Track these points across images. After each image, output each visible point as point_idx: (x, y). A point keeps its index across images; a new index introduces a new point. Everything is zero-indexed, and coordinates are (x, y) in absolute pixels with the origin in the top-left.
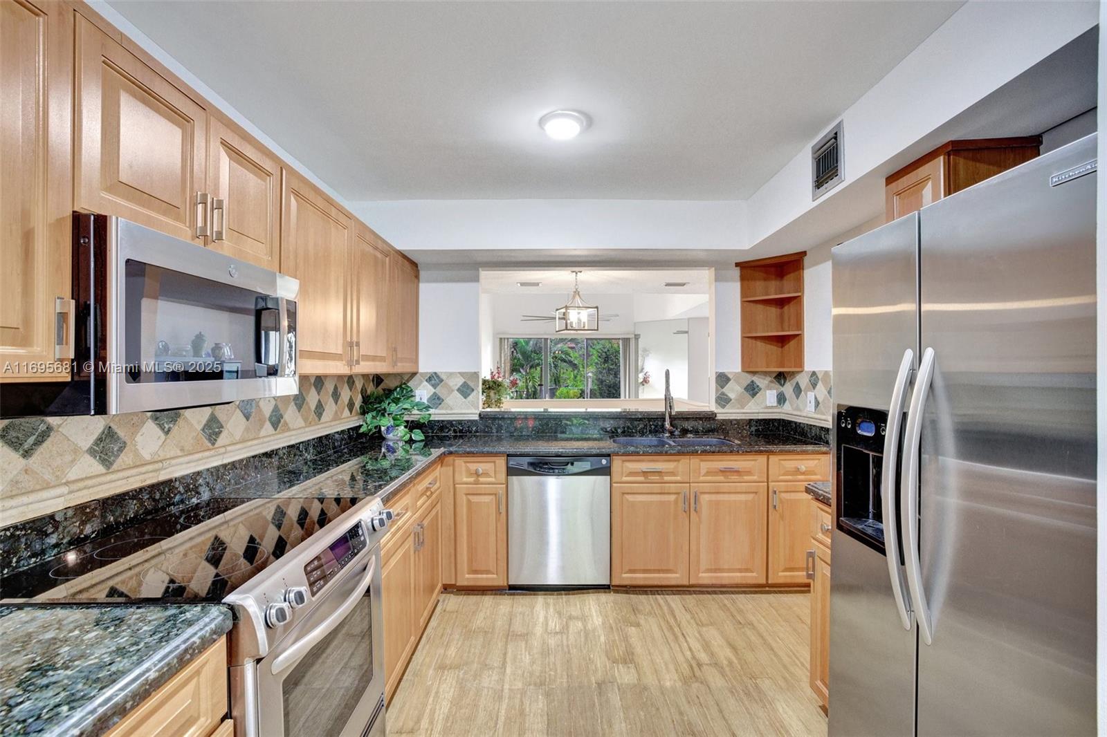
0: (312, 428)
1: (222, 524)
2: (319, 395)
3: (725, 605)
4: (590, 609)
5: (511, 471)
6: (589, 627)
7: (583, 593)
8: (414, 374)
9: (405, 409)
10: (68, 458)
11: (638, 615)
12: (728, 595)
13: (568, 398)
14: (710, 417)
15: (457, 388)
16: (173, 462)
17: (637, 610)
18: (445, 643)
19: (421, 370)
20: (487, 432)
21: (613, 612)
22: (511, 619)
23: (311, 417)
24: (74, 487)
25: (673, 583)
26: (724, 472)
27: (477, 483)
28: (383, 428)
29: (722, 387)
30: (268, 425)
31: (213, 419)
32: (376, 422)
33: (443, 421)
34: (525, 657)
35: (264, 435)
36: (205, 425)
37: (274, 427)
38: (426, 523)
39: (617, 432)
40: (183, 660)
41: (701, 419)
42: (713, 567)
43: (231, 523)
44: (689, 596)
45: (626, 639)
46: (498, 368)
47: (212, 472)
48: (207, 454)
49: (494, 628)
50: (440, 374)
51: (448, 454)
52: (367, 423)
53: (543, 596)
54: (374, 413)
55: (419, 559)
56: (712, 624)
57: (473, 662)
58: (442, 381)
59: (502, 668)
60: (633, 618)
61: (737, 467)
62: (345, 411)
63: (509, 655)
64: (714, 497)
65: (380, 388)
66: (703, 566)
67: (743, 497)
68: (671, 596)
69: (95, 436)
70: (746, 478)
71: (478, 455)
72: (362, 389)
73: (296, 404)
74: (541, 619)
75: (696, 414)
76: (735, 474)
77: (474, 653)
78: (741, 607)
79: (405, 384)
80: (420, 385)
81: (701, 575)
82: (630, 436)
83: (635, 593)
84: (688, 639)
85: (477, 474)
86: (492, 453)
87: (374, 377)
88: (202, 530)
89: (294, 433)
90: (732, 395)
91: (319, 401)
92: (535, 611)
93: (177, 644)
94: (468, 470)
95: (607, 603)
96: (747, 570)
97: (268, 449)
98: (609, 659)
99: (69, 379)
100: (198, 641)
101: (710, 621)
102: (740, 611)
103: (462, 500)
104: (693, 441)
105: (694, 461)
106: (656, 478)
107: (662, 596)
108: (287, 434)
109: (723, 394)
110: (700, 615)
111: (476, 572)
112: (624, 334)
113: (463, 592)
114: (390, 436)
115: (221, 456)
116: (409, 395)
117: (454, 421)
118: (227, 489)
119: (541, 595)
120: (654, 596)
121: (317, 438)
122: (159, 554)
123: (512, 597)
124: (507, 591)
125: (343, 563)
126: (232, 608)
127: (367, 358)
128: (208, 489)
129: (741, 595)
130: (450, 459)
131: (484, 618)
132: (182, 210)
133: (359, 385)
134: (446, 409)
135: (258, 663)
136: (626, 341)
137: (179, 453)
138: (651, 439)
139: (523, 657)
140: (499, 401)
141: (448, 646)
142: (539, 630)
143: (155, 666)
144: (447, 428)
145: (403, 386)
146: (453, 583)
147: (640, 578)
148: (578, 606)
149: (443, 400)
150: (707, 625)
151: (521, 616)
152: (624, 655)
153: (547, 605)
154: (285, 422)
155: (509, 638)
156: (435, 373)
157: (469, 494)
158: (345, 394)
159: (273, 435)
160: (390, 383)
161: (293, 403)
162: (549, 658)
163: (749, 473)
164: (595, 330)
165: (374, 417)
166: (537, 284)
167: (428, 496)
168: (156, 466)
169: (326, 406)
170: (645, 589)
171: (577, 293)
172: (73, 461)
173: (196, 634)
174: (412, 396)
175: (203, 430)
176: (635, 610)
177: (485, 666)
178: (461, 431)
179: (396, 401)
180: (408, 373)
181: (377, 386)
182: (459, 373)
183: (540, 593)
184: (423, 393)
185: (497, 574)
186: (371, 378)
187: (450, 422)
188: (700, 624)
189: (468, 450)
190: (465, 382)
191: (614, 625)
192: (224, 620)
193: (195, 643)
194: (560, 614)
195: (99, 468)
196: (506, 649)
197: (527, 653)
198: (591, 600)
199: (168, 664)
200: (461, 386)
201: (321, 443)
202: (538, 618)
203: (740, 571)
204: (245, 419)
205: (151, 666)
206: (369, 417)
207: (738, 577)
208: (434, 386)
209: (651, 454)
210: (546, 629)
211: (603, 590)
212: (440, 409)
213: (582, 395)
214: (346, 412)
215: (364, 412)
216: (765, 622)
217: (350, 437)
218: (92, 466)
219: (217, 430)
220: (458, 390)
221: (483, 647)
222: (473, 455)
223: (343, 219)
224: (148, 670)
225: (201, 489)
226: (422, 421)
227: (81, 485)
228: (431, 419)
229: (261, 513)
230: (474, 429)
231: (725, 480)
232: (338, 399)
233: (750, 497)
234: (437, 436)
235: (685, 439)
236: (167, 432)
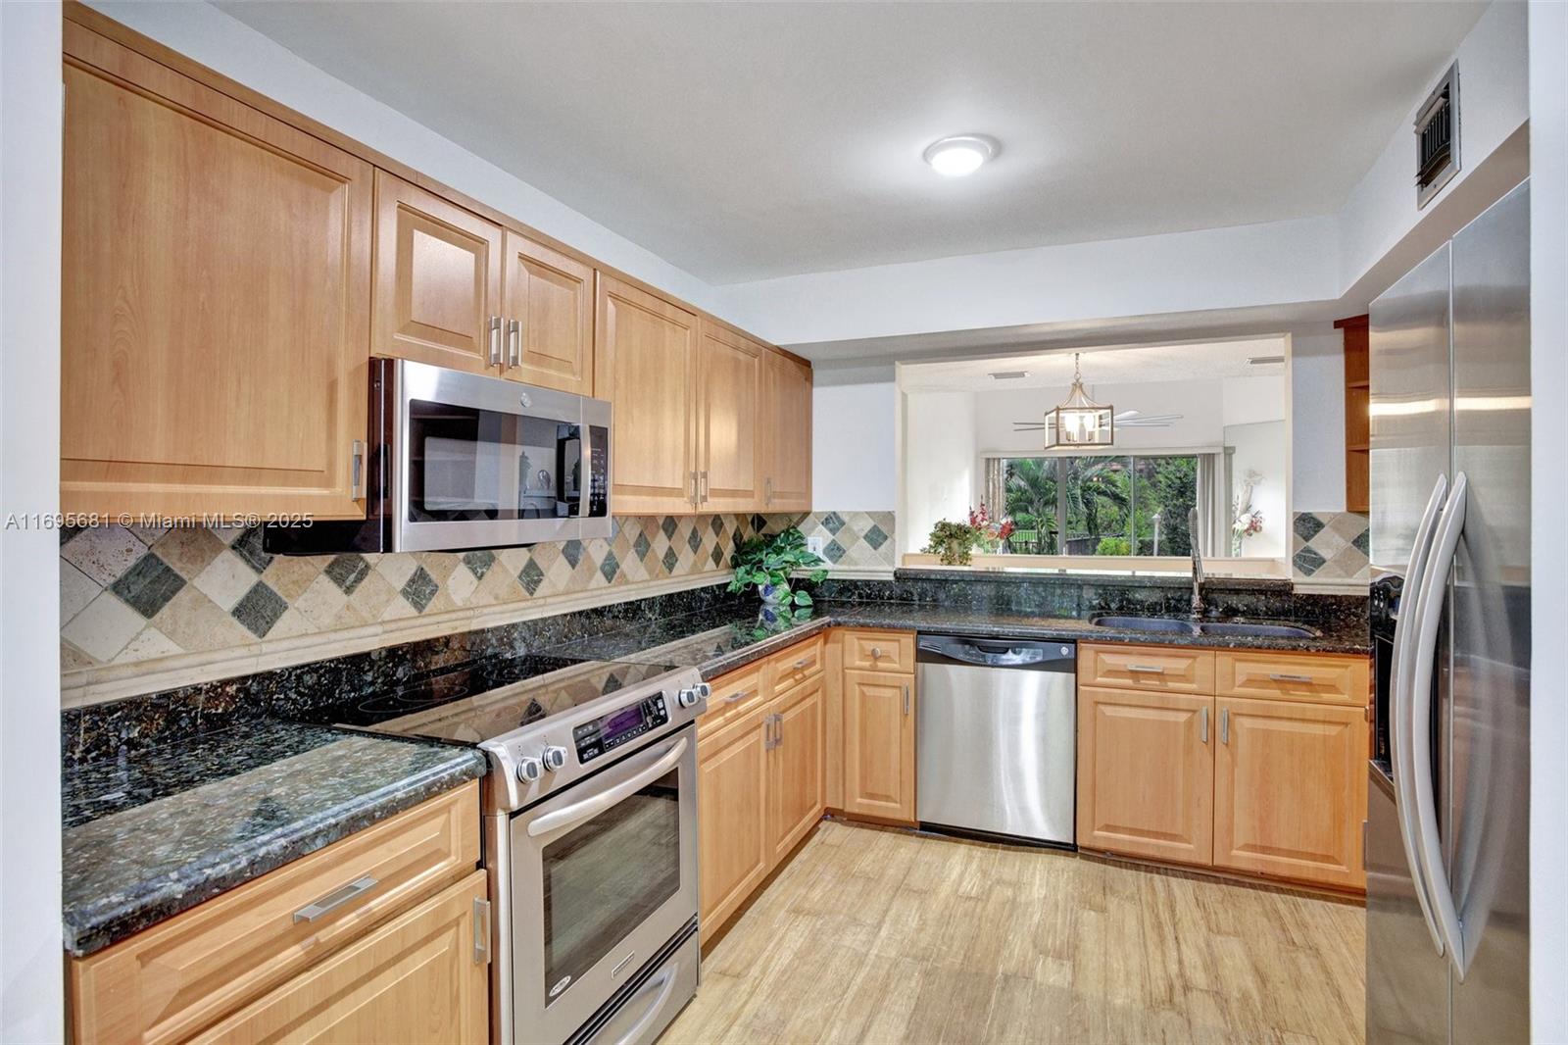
0: (659, 582)
1: (539, 687)
2: (670, 540)
3: (1276, 911)
4: (1034, 874)
5: (923, 656)
6: (1022, 899)
7: (1031, 851)
8: (806, 514)
9: (787, 562)
10: (384, 597)
11: (1108, 897)
12: (1288, 897)
13: (1118, 554)
14: (1283, 590)
15: (863, 534)
16: (485, 611)
17: (1111, 888)
18: (810, 883)
19: (815, 509)
20: (904, 599)
21: (1068, 885)
22: (910, 868)
23: (658, 568)
24: (389, 627)
25: (1183, 857)
26: (1281, 682)
27: (874, 669)
28: (760, 588)
29: (1307, 539)
30: (599, 575)
31: (531, 565)
32: (748, 579)
33: (844, 581)
34: (913, 921)
35: (595, 586)
36: (522, 572)
37: (607, 578)
38: (788, 717)
39: (1110, 608)
40: (430, 792)
41: (1261, 592)
42: (1259, 844)
43: (551, 688)
44: (1214, 886)
45: (1075, 925)
46: (982, 505)
47: (529, 626)
48: (523, 604)
49: (882, 875)
50: (840, 515)
51: (835, 625)
52: (735, 580)
53: (968, 846)
54: (748, 567)
55: (776, 763)
56: (1236, 934)
57: (840, 912)
58: (843, 523)
59: (875, 928)
60: (1098, 898)
61: (1308, 675)
62: (708, 563)
63: (892, 913)
64: (1260, 724)
65: (760, 534)
66: (1240, 838)
67: (1318, 730)
68: (1180, 880)
69: (408, 578)
70: (1326, 696)
71: (876, 629)
72: (735, 535)
73: (636, 551)
74: (955, 875)
75: (1253, 584)
76: (1304, 687)
77: (844, 902)
78: (1308, 918)
79: (794, 527)
80: (813, 529)
81: (1235, 852)
82: (1131, 615)
83: (1118, 864)
84: (1183, 947)
85: (874, 655)
86: (894, 628)
87: (753, 518)
88: (517, 691)
89: (634, 586)
90: (1325, 553)
91: (670, 548)
92: (948, 864)
93: (427, 775)
94: (862, 649)
95: (1063, 870)
96: (1327, 858)
97: (598, 604)
98: (1035, 947)
99: (365, 518)
100: (447, 777)
101: (1235, 927)
102: (1303, 926)
103: (855, 691)
104: (1243, 629)
105: (1224, 660)
106: (1154, 683)
107: (1164, 877)
108: (623, 588)
109: (1308, 550)
110: (1221, 916)
111: (872, 796)
112: (1202, 447)
113: (856, 823)
114: (769, 598)
115: (541, 609)
116: (798, 543)
117: (858, 581)
118: (547, 648)
119: (966, 844)
120: (1149, 875)
121: (666, 596)
122: (470, 710)
123: (922, 840)
124: (918, 831)
125: (629, 735)
126: (486, 754)
127: (716, 493)
128: (523, 644)
129: (1315, 902)
130: (837, 633)
131: (874, 862)
132: (475, 340)
133: (730, 528)
134: (849, 564)
135: (511, 818)
136: (1209, 458)
137: (494, 602)
138: (1163, 622)
139: (910, 919)
140: (965, 557)
141: (812, 887)
142: (945, 890)
143: (404, 788)
144: (850, 590)
145: (791, 531)
146: (841, 807)
147: (1123, 841)
148: (1017, 868)
149: (844, 552)
150: (1229, 934)
151: (927, 866)
152: (1062, 943)
153: (970, 858)
154: (622, 572)
155: (900, 891)
156: (834, 513)
157: (863, 684)
158: (709, 540)
159: (605, 588)
160: (774, 527)
161: (633, 550)
162: (947, 928)
163: (1332, 688)
164: (1108, 444)
165: (748, 573)
166: (1021, 375)
167: (796, 680)
168: (470, 613)
169: (680, 554)
170: (1137, 862)
171: (1078, 386)
172: (388, 601)
173: (446, 770)
174: (802, 545)
175: (520, 577)
176: (1106, 889)
177: (855, 921)
178: (868, 596)
179: (779, 551)
180: (799, 513)
181: (758, 531)
182: (867, 513)
183: (965, 840)
184: (817, 540)
185: (901, 803)
186: (750, 520)
187: (854, 583)
188: (1215, 929)
189: (862, 621)
190: (875, 526)
191: (1061, 905)
192: (476, 765)
193: (443, 777)
194: (985, 874)
195: (410, 610)
196: (890, 904)
197: (917, 916)
198: (1040, 862)
199: (415, 790)
200: (869, 531)
201: (670, 601)
202: (950, 873)
203: (1313, 857)
204: (570, 568)
205: (402, 787)
206: (741, 570)
207: (1308, 867)
208: (833, 531)
209: (1144, 644)
210: (957, 890)
211: (1063, 852)
212: (841, 564)
213: (1145, 549)
214: (711, 564)
215: (736, 564)
216: (1344, 951)
217: (716, 598)
218: (403, 607)
219: (536, 578)
220: (866, 537)
221: (860, 895)
222: (869, 629)
223: (682, 317)
224: (397, 790)
225: (517, 644)
226: (814, 579)
227: (393, 626)
228: (828, 577)
229: (588, 680)
230: (887, 593)
231: (1282, 696)
232: (698, 546)
233: (1333, 730)
234: (835, 601)
235: (1228, 625)
236: (480, 578)
